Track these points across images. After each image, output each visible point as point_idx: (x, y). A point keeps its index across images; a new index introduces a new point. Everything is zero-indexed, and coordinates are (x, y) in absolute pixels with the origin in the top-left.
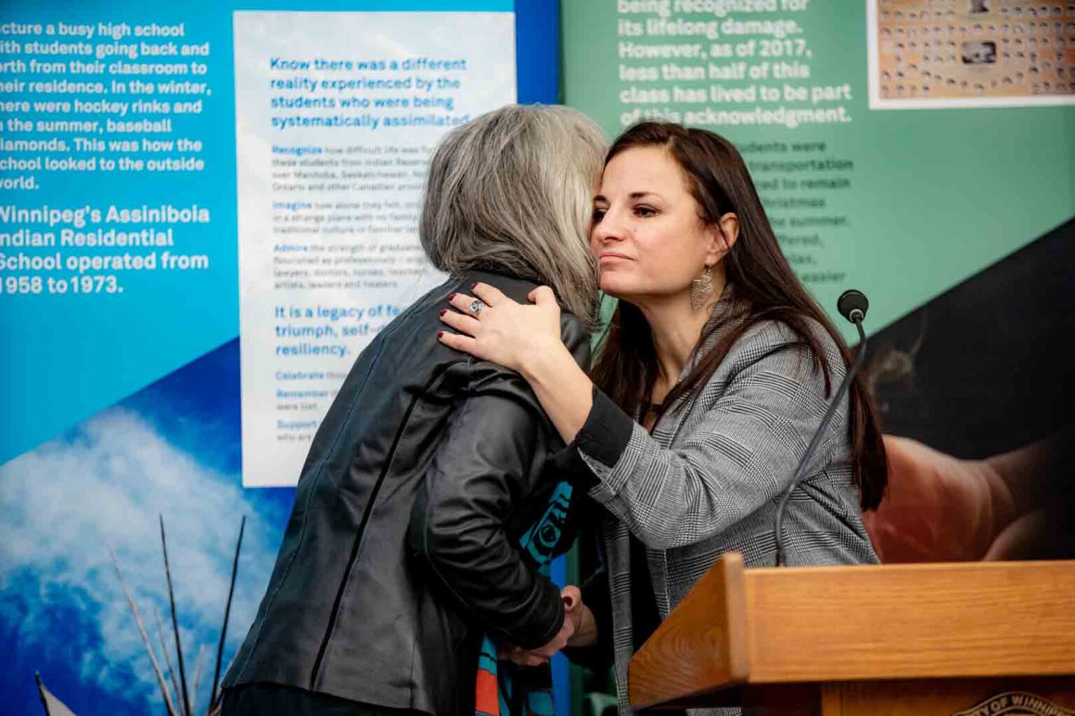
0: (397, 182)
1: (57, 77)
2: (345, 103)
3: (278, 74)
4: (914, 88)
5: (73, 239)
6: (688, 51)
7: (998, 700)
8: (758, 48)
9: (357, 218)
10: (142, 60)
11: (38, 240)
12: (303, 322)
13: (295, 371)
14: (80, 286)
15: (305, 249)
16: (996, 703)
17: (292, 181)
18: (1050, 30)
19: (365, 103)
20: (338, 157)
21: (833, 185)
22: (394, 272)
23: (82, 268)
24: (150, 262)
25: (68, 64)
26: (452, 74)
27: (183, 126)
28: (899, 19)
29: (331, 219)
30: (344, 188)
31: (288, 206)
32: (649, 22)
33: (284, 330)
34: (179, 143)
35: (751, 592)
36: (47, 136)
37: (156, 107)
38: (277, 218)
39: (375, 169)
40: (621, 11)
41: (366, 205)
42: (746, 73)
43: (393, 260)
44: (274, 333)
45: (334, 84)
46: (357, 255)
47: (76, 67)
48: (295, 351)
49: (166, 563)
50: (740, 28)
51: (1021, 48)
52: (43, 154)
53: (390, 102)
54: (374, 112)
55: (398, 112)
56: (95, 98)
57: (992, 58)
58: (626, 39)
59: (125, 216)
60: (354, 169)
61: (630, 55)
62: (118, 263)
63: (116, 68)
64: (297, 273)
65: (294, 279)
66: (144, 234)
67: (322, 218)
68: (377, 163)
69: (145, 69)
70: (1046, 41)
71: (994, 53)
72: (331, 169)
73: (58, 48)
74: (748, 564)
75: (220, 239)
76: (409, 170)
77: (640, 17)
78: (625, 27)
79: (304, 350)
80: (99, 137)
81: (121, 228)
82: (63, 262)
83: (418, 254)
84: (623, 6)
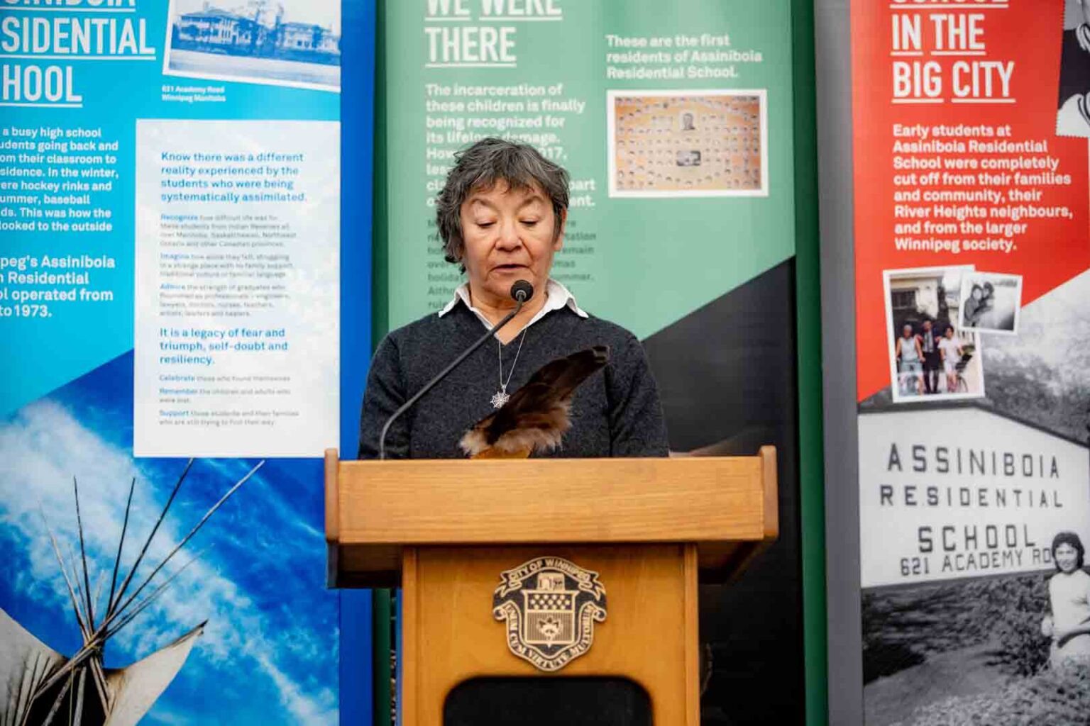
0: (251, 240)
1: (10, 165)
2: (215, 185)
3: (166, 164)
4: (642, 183)
5: (17, 279)
7: (535, 562)
9: (222, 266)
10: (70, 153)
12: (182, 340)
13: (173, 374)
14: (21, 312)
15: (183, 287)
16: (534, 565)
17: (175, 239)
18: (740, 142)
19: (230, 185)
20: (209, 223)
21: (581, 251)
22: (248, 305)
23: (23, 299)
24: (71, 296)
25: (17, 155)
26: (293, 164)
27: (98, 200)
28: (630, 133)
29: (202, 267)
30: (213, 245)
31: (172, 257)
32: (449, 134)
33: (166, 345)
34: (95, 211)
37: (79, 187)
38: (164, 265)
39: (235, 231)
40: (428, 126)
41: (228, 257)
43: (246, 297)
44: (159, 347)
45: (207, 171)
46: (219, 293)
47: (23, 158)
48: (174, 360)
49: (78, 510)
51: (719, 155)
53: (247, 184)
54: (236, 191)
55: (253, 191)
56: (35, 180)
57: (698, 162)
58: (432, 146)
59: (55, 263)
60: (221, 232)
61: (435, 157)
62: (49, 296)
63: (50, 160)
64: (177, 305)
65: (175, 309)
66: (68, 276)
67: (196, 266)
68: (237, 227)
69: (73, 160)
70: (736, 151)
71: (699, 158)
72: (205, 231)
73: (11, 145)
75: (122, 279)
76: (260, 232)
77: (443, 131)
78: (431, 137)
79: (181, 360)
80: (38, 208)
81: (52, 271)
82: (9, 295)
83: (265, 292)
84: (430, 122)
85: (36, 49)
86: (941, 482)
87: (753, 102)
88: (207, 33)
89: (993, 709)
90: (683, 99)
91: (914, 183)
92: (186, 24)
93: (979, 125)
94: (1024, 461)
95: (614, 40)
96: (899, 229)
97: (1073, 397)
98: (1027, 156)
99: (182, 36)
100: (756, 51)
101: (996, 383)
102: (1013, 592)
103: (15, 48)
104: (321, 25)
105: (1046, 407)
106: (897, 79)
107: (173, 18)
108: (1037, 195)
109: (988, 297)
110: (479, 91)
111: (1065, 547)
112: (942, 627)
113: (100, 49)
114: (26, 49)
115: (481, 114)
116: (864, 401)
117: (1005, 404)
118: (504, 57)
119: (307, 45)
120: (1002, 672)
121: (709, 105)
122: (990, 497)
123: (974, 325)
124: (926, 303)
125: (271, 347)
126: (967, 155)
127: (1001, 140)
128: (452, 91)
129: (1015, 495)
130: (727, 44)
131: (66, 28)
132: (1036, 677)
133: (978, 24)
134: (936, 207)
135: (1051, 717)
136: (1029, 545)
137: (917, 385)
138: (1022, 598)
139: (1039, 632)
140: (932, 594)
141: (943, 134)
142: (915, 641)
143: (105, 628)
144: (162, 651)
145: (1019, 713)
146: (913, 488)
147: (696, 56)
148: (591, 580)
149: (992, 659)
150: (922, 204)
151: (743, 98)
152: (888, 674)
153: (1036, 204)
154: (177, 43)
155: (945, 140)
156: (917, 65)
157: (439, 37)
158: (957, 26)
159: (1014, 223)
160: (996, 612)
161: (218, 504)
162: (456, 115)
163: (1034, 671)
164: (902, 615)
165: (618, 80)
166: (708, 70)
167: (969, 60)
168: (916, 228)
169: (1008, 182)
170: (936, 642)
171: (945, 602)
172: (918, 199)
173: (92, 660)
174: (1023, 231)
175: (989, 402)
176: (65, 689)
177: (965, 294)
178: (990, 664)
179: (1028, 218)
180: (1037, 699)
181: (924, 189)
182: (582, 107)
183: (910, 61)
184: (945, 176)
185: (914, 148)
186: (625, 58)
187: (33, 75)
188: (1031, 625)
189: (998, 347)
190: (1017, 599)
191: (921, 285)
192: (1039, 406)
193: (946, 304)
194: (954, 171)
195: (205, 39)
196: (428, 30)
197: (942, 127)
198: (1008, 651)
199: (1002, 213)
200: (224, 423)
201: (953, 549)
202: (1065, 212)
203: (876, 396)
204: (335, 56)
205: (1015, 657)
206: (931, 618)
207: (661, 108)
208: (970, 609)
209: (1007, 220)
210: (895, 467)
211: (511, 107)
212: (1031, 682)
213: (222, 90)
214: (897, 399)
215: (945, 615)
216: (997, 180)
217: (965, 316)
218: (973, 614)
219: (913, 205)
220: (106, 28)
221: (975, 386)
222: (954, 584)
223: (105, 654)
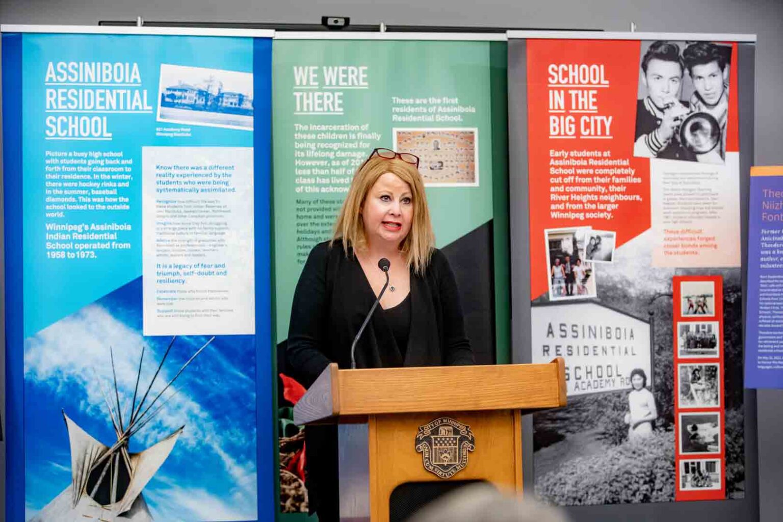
0: (206, 214)
1: (73, 173)
2: (186, 183)
3: (158, 171)
5: (78, 237)
6: (322, 163)
7: (437, 421)
8: (350, 162)
9: (190, 229)
10: (106, 166)
11: (64, 237)
12: (170, 270)
13: (164, 289)
14: (80, 256)
15: (169, 241)
17: (165, 214)
18: (464, 157)
19: (194, 183)
20: (182, 204)
22: (204, 250)
23: (81, 248)
24: (107, 246)
25: (77, 168)
26: (228, 172)
27: (122, 192)
29: (179, 229)
30: (185, 216)
31: (162, 224)
32: (307, 152)
33: (160, 273)
34: (120, 198)
35: (341, 379)
36: (68, 196)
37: (111, 184)
38: (158, 229)
39: (197, 209)
40: (296, 147)
41: (194, 223)
42: (345, 172)
44: (156, 274)
45: (181, 176)
46: (190, 243)
47: (80, 169)
48: (164, 281)
49: (113, 366)
50: (343, 155)
51: (452, 164)
52: (66, 203)
53: (203, 183)
54: (197, 187)
55: (206, 186)
56: (87, 181)
58: (298, 158)
59: (98, 228)
60: (189, 209)
61: (300, 164)
62: (95, 246)
63: (95, 169)
64: (165, 251)
65: (165, 253)
66: (105, 235)
67: (176, 229)
68: (198, 207)
69: (107, 170)
70: (462, 161)
71: (442, 166)
72: (180, 209)
73: (72, 161)
74: (341, 367)
75: (135, 237)
76: (210, 210)
77: (303, 150)
78: (298, 153)
79: (168, 281)
80: (88, 196)
81: (96, 232)
82: (74, 246)
83: (214, 243)
84: (297, 145)
85: (86, 107)
86: (574, 343)
87: (471, 134)
88: (180, 98)
89: (600, 463)
90: (433, 133)
91: (561, 182)
92: (169, 93)
93: (594, 151)
94: (616, 332)
95: (396, 100)
96: (553, 207)
97: (642, 297)
98: (619, 167)
99: (167, 100)
100: (472, 106)
101: (602, 290)
102: (610, 401)
103: (75, 107)
104: (244, 94)
105: (628, 302)
106: (552, 125)
107: (162, 90)
108: (623, 189)
109: (598, 244)
110: (324, 128)
111: (637, 376)
112: (574, 420)
113: (121, 107)
114: (81, 107)
115: (324, 141)
116: (534, 300)
117: (606, 300)
118: (337, 109)
119: (235, 104)
120: (604, 443)
121: (448, 136)
122: (599, 350)
123: (591, 259)
124: (567, 247)
125: (218, 274)
126: (588, 167)
127: (605, 158)
128: (309, 128)
129: (611, 350)
130: (457, 102)
131: (102, 95)
132: (621, 446)
133: (594, 96)
134: (572, 195)
135: (629, 466)
136: (619, 376)
137: (562, 291)
138: (615, 404)
139: (623, 422)
140: (569, 403)
141: (576, 155)
142: (560, 428)
143: (129, 431)
144: (162, 442)
145: (613, 465)
146: (560, 346)
147: (440, 109)
148: (467, 430)
149: (599, 436)
150: (565, 193)
151: (466, 132)
152: (547, 446)
153: (623, 193)
154: (164, 104)
155: (577, 158)
156: (562, 118)
157: (301, 97)
158: (583, 96)
159: (611, 203)
160: (602, 412)
161: (188, 362)
162: (311, 141)
163: (621, 442)
164: (554, 414)
165: (398, 122)
166: (446, 116)
167: (589, 115)
168: (561, 207)
169: (609, 181)
170: (571, 428)
171: (577, 407)
172: (563, 190)
173: (122, 448)
174: (617, 208)
175: (599, 300)
176: (108, 465)
177: (587, 242)
178: (599, 439)
179: (619, 201)
180: (623, 457)
181: (566, 185)
182: (379, 137)
183: (558, 115)
184: (577, 178)
185: (561, 163)
186: (401, 110)
187: (85, 121)
188: (619, 418)
189: (604, 270)
190: (612, 405)
191: (564, 237)
192: (624, 301)
193: (577, 247)
194: (581, 176)
195: (179, 101)
196: (295, 94)
197: (575, 152)
198: (607, 432)
199: (605, 198)
200: (192, 316)
201: (579, 379)
202: (638, 198)
203: (541, 298)
204: (251, 111)
205: (611, 435)
206: (568, 415)
207: (421, 138)
208: (588, 410)
209: (608, 202)
210: (551, 335)
211: (341, 137)
212: (619, 448)
213: (189, 130)
214: (552, 299)
215: (576, 414)
216: (603, 180)
217: (587, 253)
218: (590, 412)
219: (560, 194)
220: (125, 95)
221: (592, 291)
222: (579, 398)
223: (130, 445)
